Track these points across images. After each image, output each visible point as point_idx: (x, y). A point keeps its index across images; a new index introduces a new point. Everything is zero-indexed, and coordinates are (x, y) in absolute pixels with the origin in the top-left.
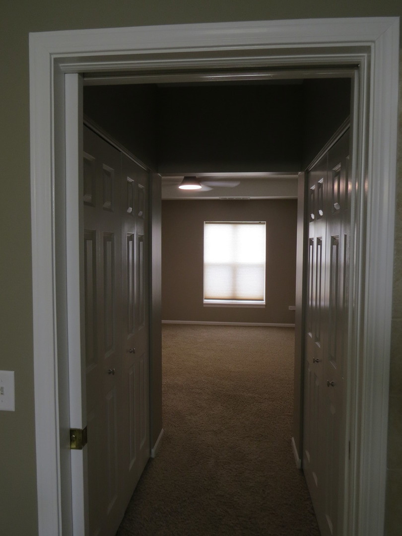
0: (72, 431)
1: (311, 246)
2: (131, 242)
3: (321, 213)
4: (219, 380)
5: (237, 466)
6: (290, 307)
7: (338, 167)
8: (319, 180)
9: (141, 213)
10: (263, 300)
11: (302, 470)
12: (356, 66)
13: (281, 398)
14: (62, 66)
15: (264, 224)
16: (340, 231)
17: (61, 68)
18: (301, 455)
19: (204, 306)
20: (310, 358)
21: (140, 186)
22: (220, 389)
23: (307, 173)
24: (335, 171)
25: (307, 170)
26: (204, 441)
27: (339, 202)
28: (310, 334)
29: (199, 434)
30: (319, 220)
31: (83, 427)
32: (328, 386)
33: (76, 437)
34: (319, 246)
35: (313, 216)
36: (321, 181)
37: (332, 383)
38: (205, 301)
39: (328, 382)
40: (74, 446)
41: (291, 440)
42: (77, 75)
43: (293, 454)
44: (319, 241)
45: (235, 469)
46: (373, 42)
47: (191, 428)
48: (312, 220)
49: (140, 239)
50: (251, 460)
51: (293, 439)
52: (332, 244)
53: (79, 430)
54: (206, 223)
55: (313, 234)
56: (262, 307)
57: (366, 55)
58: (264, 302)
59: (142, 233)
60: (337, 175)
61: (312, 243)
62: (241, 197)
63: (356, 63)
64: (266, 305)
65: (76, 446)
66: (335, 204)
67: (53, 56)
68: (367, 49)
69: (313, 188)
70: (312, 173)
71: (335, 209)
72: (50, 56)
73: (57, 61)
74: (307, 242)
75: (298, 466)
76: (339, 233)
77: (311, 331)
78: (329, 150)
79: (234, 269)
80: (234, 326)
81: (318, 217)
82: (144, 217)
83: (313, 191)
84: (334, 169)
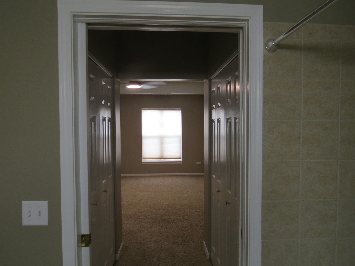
0: (83, 236)
1: (214, 124)
2: (104, 122)
3: (219, 104)
4: (155, 210)
5: (171, 260)
6: (197, 162)
7: (229, 79)
8: (218, 85)
9: (109, 104)
10: (180, 159)
11: (210, 259)
12: (241, 28)
13: (195, 218)
14: (76, 19)
15: (180, 110)
16: (232, 115)
17: (76, 20)
18: (210, 250)
19: (143, 163)
20: (214, 190)
21: (109, 87)
22: (157, 215)
23: (210, 80)
24: (228, 81)
25: (210, 79)
26: (149, 247)
27: (230, 99)
28: (214, 176)
29: (146, 243)
30: (218, 108)
31: (89, 233)
32: (227, 204)
33: (85, 240)
34: (219, 124)
35: (214, 106)
36: (219, 86)
37: (229, 202)
38: (143, 160)
39: (226, 202)
40: (84, 245)
41: (203, 243)
42: (85, 24)
43: (204, 250)
44: (219, 121)
45: (170, 262)
46: (250, 17)
47: (140, 240)
48: (214, 108)
49: (109, 120)
50: (180, 256)
51: (204, 241)
52: (227, 122)
53: (87, 235)
54: (143, 110)
55: (214, 117)
56: (180, 163)
57: (246, 23)
58: (181, 160)
59: (110, 117)
60: (229, 83)
61: (214, 122)
62: (166, 93)
63: (242, 27)
64: (182, 162)
65: (85, 245)
66: (228, 100)
67: (72, 14)
68: (247, 21)
69: (214, 89)
70: (213, 80)
71: (228, 103)
72: (71, 13)
73: (74, 16)
74: (211, 121)
75: (208, 257)
76: (231, 116)
77: (214, 174)
78: (224, 68)
79: (162, 139)
80: (163, 176)
81: (218, 107)
82: (111, 107)
83: (214, 91)
84: (227, 80)
